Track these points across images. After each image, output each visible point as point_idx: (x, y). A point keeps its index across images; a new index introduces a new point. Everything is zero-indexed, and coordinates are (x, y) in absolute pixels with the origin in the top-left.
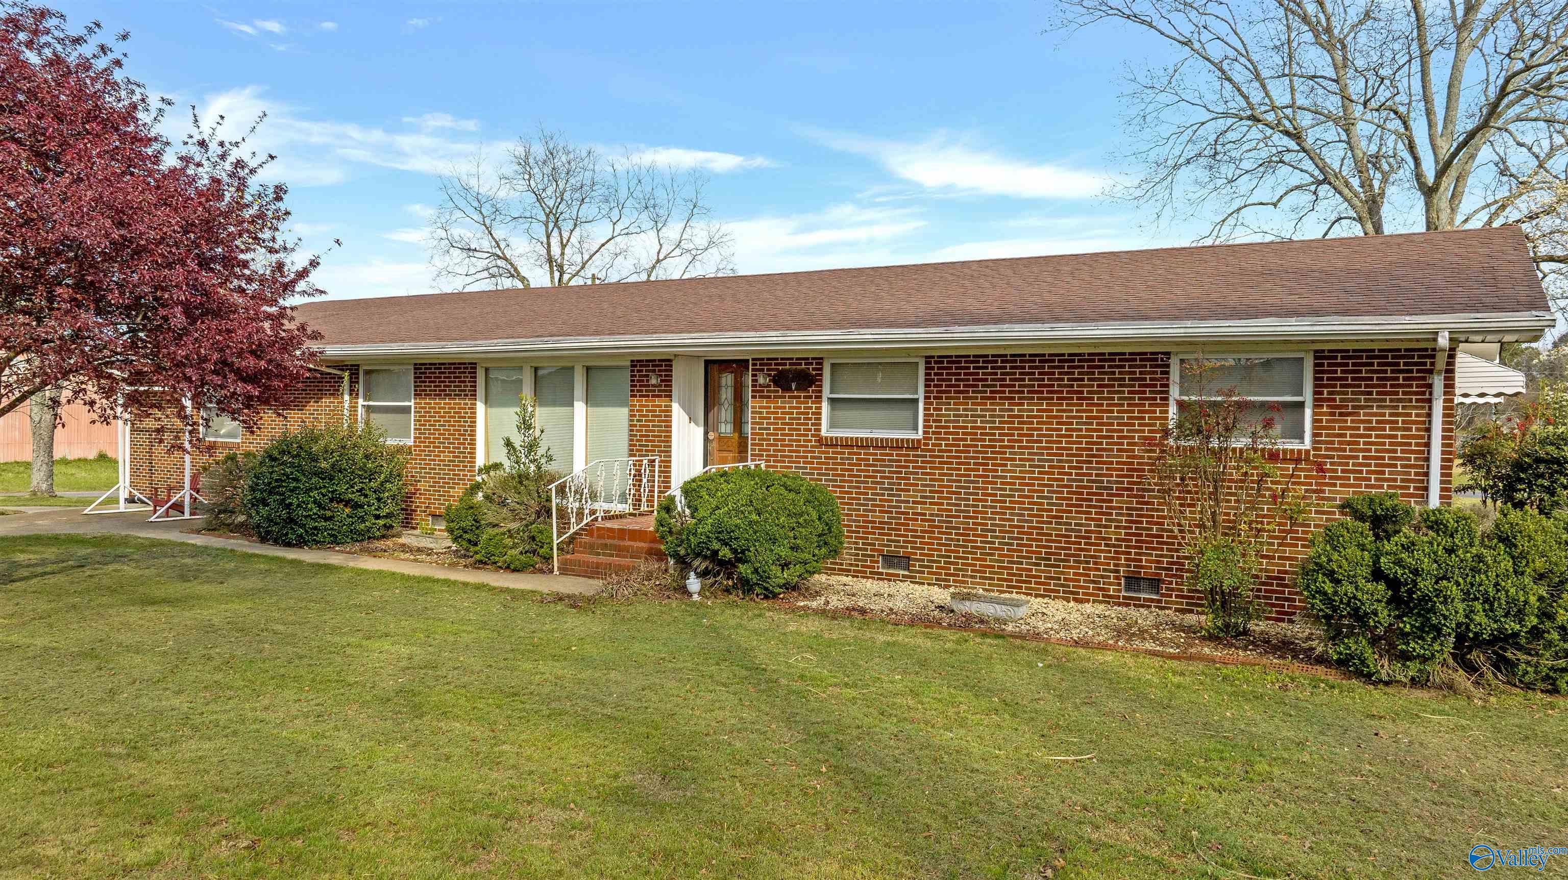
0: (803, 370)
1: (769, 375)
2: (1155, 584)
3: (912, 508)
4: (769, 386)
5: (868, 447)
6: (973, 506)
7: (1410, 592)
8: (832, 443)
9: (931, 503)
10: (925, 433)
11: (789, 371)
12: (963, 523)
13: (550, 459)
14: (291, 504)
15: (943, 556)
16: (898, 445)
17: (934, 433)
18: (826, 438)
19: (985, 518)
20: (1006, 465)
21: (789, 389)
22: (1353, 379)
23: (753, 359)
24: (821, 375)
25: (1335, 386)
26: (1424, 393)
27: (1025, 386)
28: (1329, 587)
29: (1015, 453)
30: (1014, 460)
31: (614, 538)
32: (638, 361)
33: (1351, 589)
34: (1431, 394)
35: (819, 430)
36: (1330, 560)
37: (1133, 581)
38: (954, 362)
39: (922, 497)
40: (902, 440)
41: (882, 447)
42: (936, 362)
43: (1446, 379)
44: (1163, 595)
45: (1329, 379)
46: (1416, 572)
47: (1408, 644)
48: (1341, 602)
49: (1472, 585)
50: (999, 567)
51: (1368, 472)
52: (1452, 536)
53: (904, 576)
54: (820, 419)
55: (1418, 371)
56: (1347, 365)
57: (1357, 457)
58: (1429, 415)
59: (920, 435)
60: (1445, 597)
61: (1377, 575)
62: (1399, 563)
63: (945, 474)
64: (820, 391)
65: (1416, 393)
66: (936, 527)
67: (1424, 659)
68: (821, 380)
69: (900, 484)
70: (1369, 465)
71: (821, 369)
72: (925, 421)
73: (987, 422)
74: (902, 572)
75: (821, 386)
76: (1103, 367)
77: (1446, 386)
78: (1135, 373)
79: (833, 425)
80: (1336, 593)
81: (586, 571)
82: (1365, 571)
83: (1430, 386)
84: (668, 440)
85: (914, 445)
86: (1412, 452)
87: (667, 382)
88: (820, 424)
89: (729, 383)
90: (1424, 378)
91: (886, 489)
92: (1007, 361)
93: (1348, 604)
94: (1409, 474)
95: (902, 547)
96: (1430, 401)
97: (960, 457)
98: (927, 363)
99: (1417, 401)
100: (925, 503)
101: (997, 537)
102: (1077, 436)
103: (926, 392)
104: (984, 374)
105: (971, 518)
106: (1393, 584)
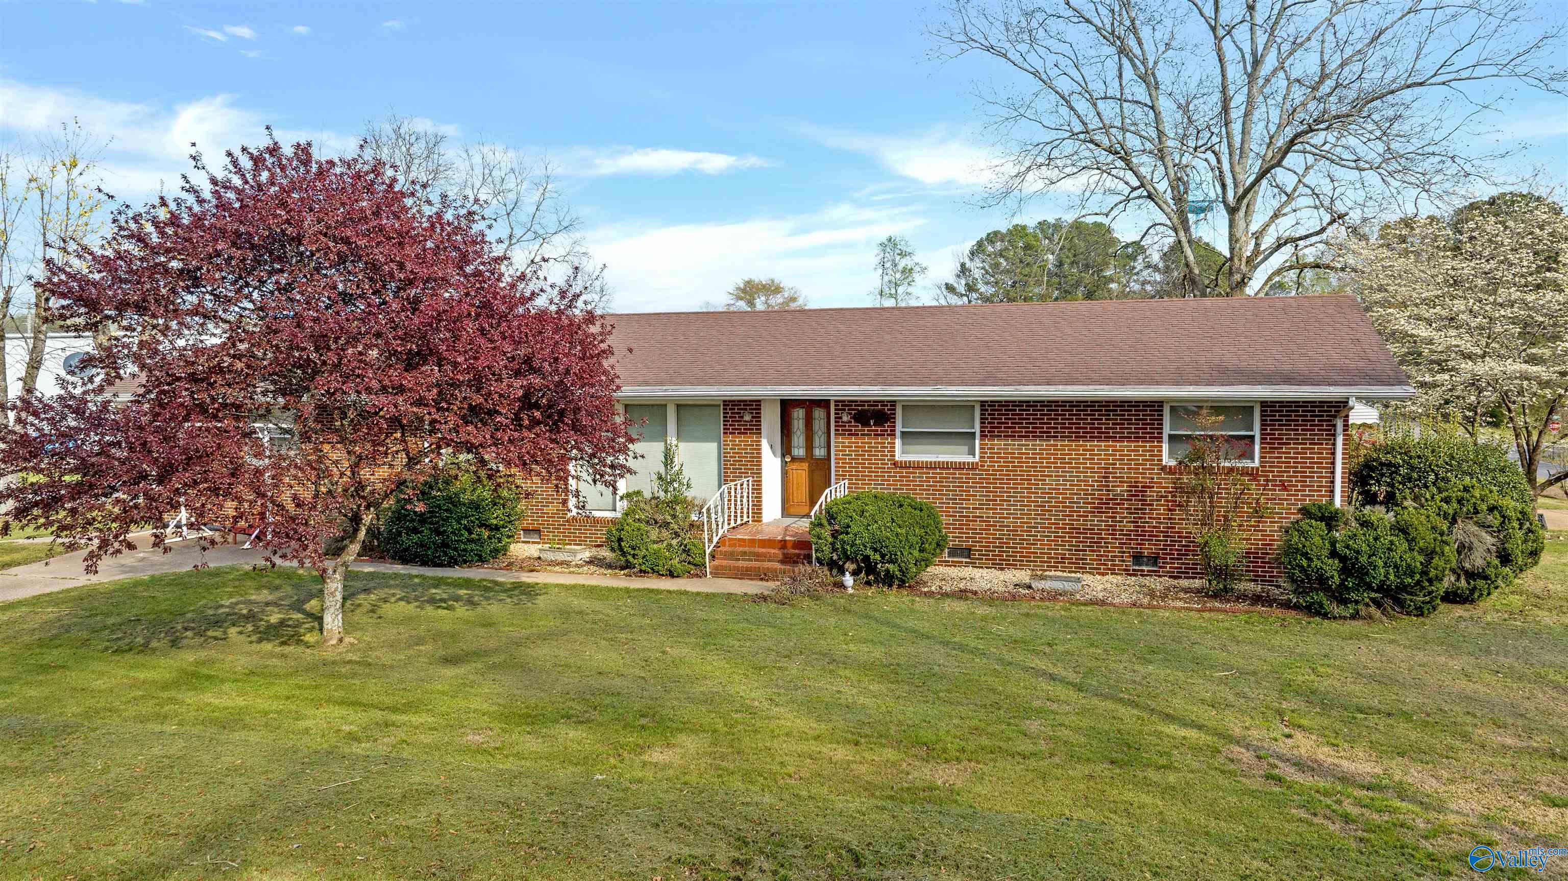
0: (879, 411)
1: (850, 414)
2: (1154, 560)
3: (972, 513)
4: (850, 422)
5: (935, 468)
6: (1020, 510)
7: (1353, 564)
8: (906, 466)
9: (987, 509)
10: (981, 457)
11: (868, 410)
12: (1012, 522)
13: (689, 486)
14: (445, 531)
15: (997, 547)
16: (961, 466)
17: (988, 457)
18: (901, 462)
19: (1030, 519)
20: (1045, 480)
21: (869, 425)
22: (1286, 420)
23: (836, 401)
24: (894, 414)
25: (1275, 425)
26: (1330, 430)
27: (1058, 424)
28: (1304, 563)
29: (1052, 472)
30: (1051, 476)
31: (744, 546)
32: (730, 401)
33: (1319, 564)
34: (1335, 430)
35: (894, 456)
36: (1304, 546)
37: (1138, 558)
38: (1003, 406)
39: (980, 504)
40: (964, 463)
41: (948, 468)
42: (989, 406)
43: (1344, 421)
44: (1160, 567)
45: (1271, 420)
46: (1358, 552)
47: (1349, 594)
48: (1313, 571)
49: (1388, 558)
50: (1041, 553)
51: (1296, 481)
52: (1375, 530)
53: (966, 563)
54: (894, 447)
55: (1327, 416)
56: (1282, 411)
57: (1289, 472)
58: (1334, 444)
59: (977, 459)
60: (1375, 566)
61: (1334, 554)
62: (1347, 547)
63: (998, 488)
64: (894, 426)
65: (1326, 430)
66: (991, 526)
67: (1357, 602)
68: (894, 418)
69: (962, 495)
70: (1297, 477)
71: (894, 410)
72: (981, 449)
73: (1030, 449)
74: (964, 560)
75: (894, 422)
76: (1116, 411)
77: (1344, 426)
78: (1139, 415)
79: (903, 452)
80: (1309, 566)
81: (737, 574)
82: (1325, 552)
83: (1335, 426)
84: (759, 464)
85: (973, 467)
86: (1324, 468)
87: (757, 418)
88: (894, 452)
89: (801, 416)
90: (1330, 421)
91: (951, 499)
92: (1045, 406)
93: (1316, 573)
94: (1322, 482)
95: (964, 541)
96: (1334, 435)
97: (1009, 475)
98: (981, 406)
99: (1327, 435)
100: (982, 509)
101: (1039, 532)
102: (1098, 459)
103: (981, 427)
104: (1027, 415)
105: (1019, 518)
106: (1343, 559)
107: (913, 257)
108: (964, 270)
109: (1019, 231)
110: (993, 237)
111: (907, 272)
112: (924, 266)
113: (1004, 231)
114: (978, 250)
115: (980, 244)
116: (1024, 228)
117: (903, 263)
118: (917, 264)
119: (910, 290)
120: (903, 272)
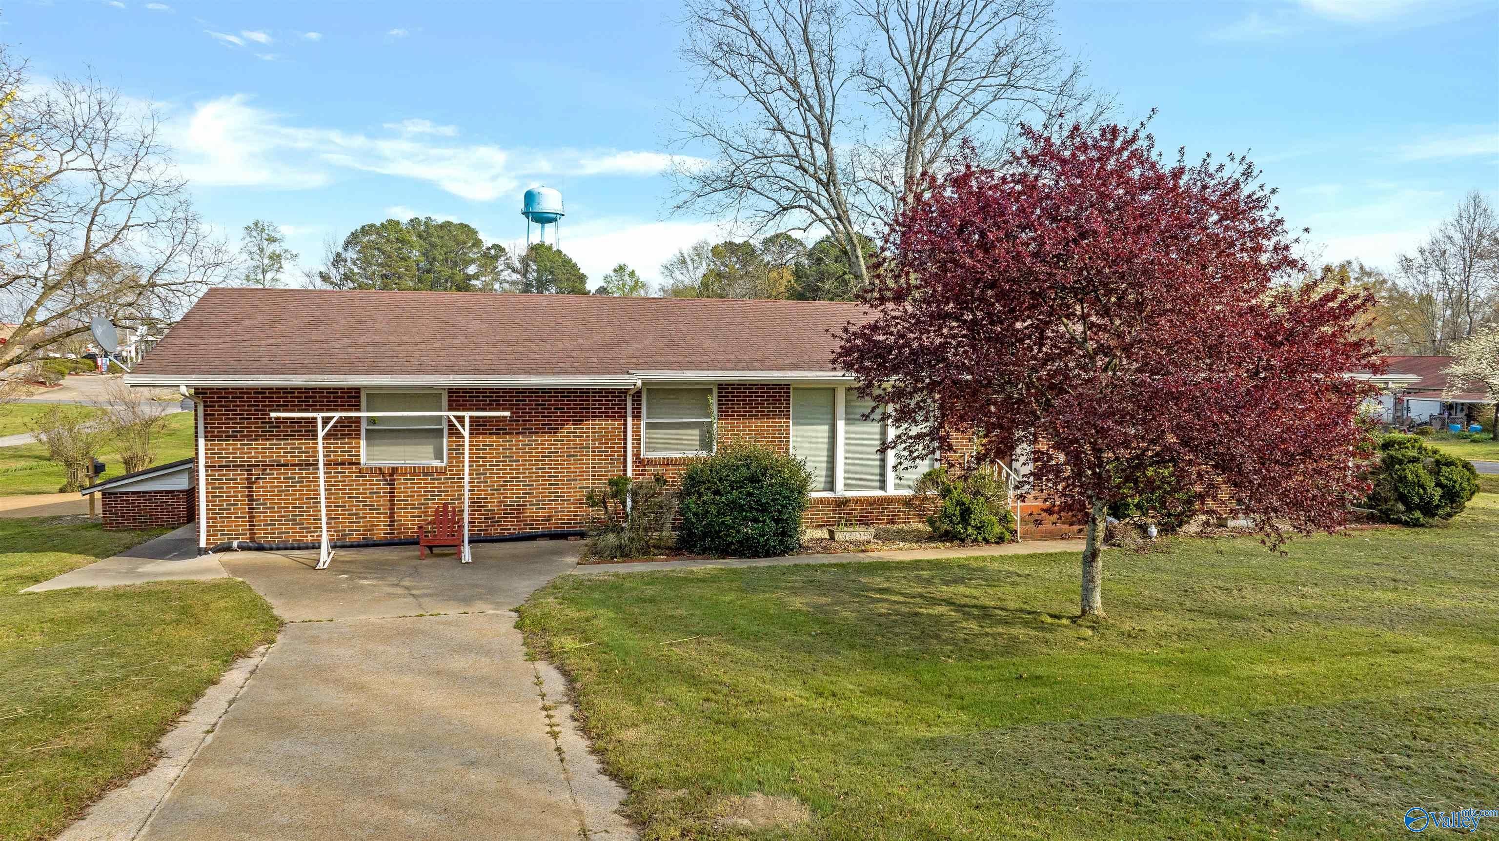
107: (282, 244)
108: (338, 260)
109: (393, 224)
110: (366, 230)
111: (276, 258)
112: (294, 253)
113: (378, 224)
114: (353, 240)
115: (354, 235)
116: (397, 223)
117: (270, 249)
118: (286, 251)
119: (279, 276)
120: (271, 258)
